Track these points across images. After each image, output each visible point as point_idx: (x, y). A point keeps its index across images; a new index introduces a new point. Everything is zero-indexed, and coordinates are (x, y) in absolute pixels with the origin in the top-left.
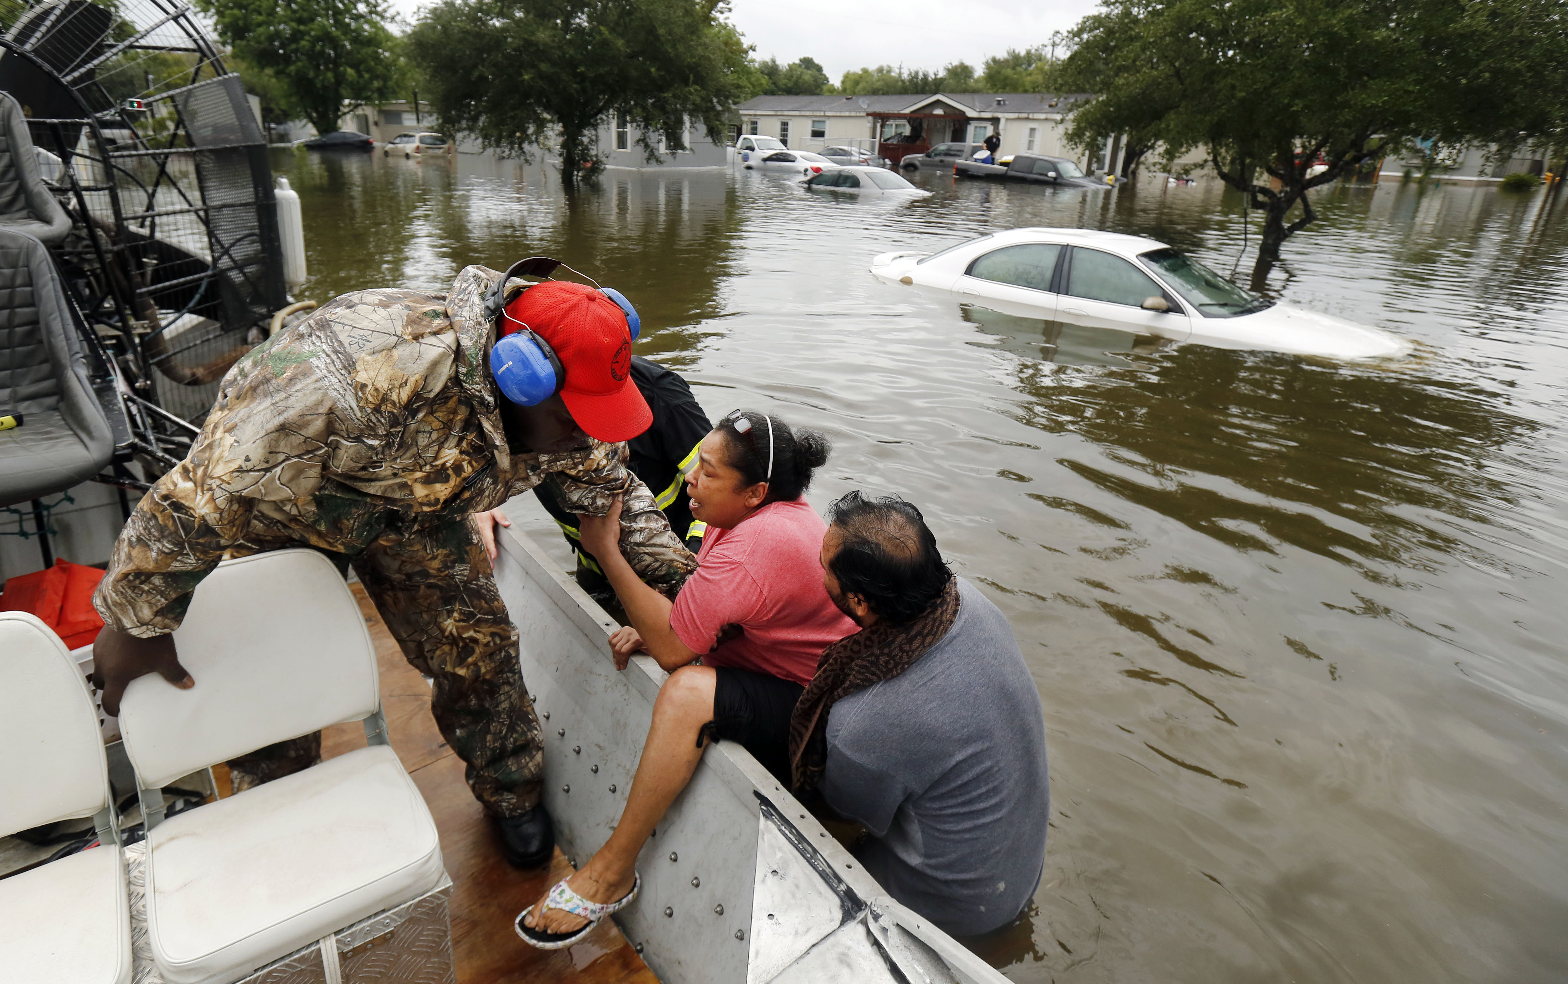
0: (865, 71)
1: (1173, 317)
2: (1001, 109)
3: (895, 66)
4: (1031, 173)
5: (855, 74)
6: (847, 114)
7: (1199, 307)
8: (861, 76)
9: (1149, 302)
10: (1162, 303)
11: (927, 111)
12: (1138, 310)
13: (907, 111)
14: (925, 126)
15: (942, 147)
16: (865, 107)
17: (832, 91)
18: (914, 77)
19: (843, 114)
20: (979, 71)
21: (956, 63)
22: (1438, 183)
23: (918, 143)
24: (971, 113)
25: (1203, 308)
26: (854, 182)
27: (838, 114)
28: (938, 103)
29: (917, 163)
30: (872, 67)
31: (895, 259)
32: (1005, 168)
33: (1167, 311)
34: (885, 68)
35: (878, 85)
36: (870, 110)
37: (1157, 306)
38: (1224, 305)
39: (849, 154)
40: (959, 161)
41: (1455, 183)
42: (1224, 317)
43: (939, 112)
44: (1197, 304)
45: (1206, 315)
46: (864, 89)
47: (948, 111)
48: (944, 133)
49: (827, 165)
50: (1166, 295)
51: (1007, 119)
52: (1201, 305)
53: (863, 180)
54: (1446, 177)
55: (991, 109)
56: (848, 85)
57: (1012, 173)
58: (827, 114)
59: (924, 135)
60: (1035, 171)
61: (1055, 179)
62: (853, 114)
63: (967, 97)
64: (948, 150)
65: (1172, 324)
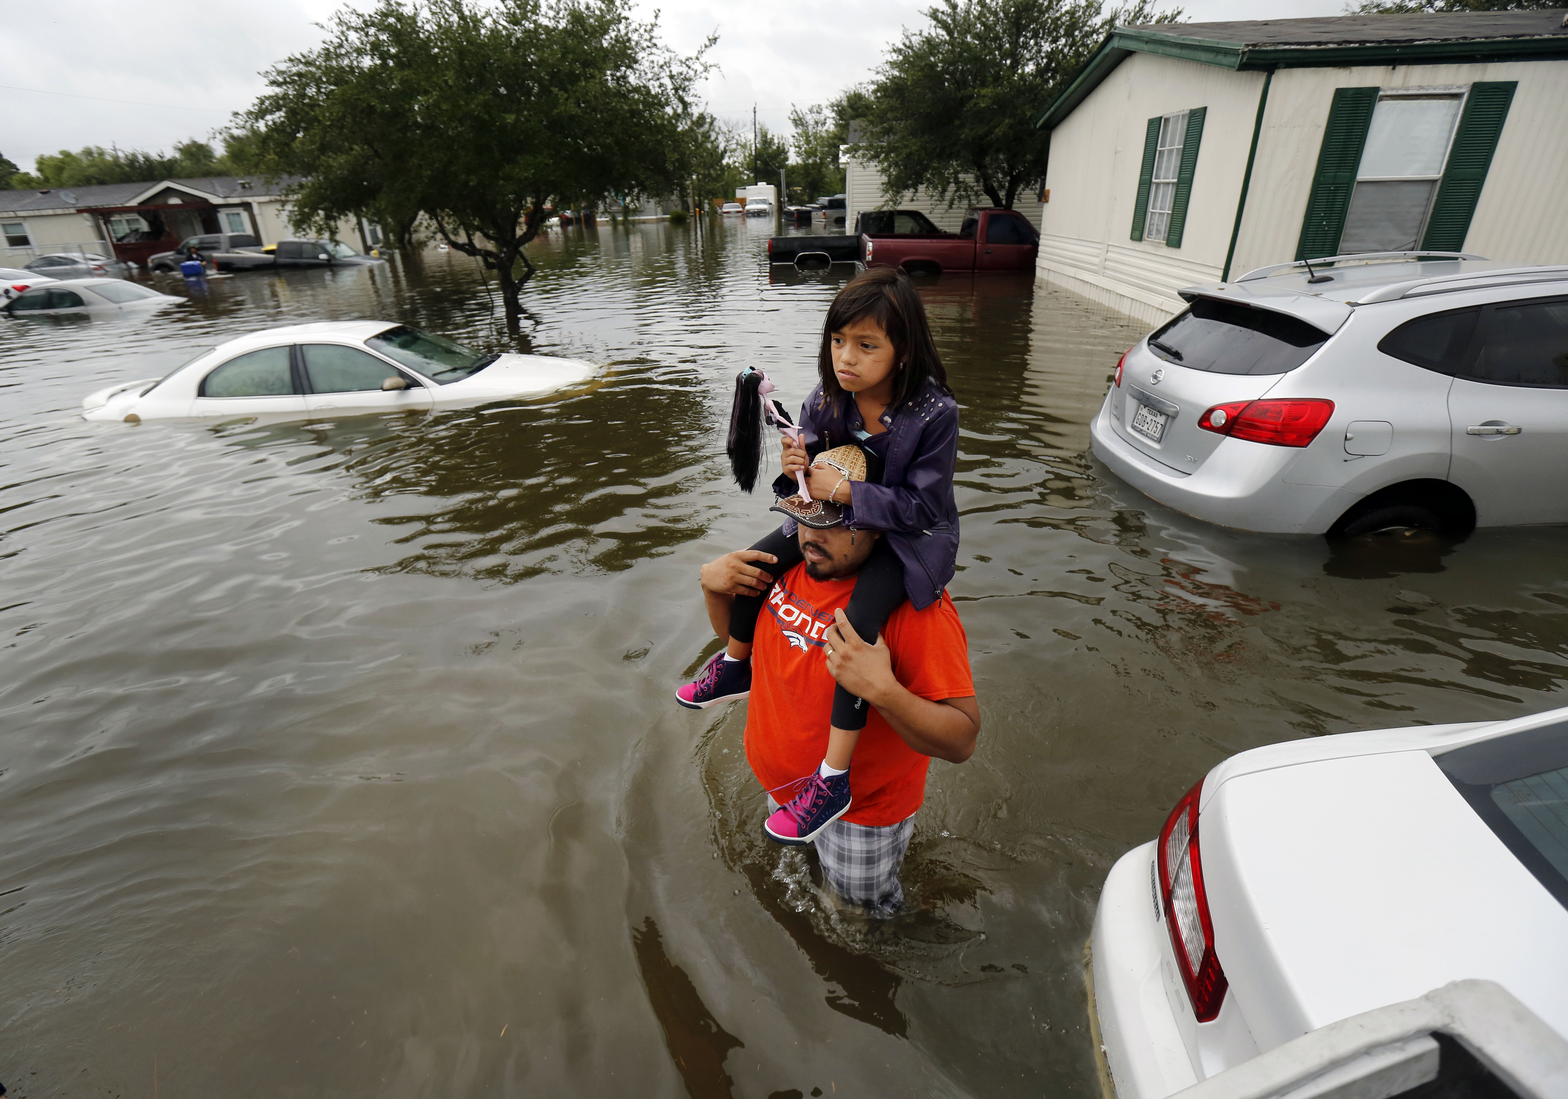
0: (66, 154)
1: (414, 391)
2: (249, 192)
3: (107, 147)
4: (302, 258)
5: (52, 158)
6: (50, 212)
7: (434, 377)
8: (62, 161)
9: (387, 383)
10: (399, 381)
11: (160, 201)
12: (380, 393)
13: (134, 203)
14: (163, 219)
15: (193, 241)
16: (73, 201)
17: (27, 182)
18: (132, 161)
19: (44, 213)
20: (219, 150)
21: (186, 141)
22: (634, 223)
23: (163, 239)
24: (215, 200)
25: (437, 377)
26: (74, 299)
27: (37, 213)
28: (168, 191)
29: (169, 262)
30: (76, 149)
31: (112, 396)
32: (272, 256)
33: (408, 387)
34: (94, 150)
35: (92, 171)
36: (82, 205)
37: (395, 386)
38: (454, 370)
39: (74, 262)
40: (216, 254)
41: (644, 222)
42: (457, 380)
43: (174, 201)
44: (430, 375)
45: (441, 383)
46: (71, 177)
47: (187, 199)
48: (192, 224)
49: (37, 282)
50: (402, 374)
51: (259, 203)
52: (435, 375)
53: (85, 295)
54: (637, 218)
55: (236, 193)
56: (49, 173)
57: (282, 260)
58: (20, 214)
59: (167, 229)
60: (304, 256)
61: (328, 260)
62: (59, 211)
63: (205, 182)
64: (201, 243)
65: (416, 397)
